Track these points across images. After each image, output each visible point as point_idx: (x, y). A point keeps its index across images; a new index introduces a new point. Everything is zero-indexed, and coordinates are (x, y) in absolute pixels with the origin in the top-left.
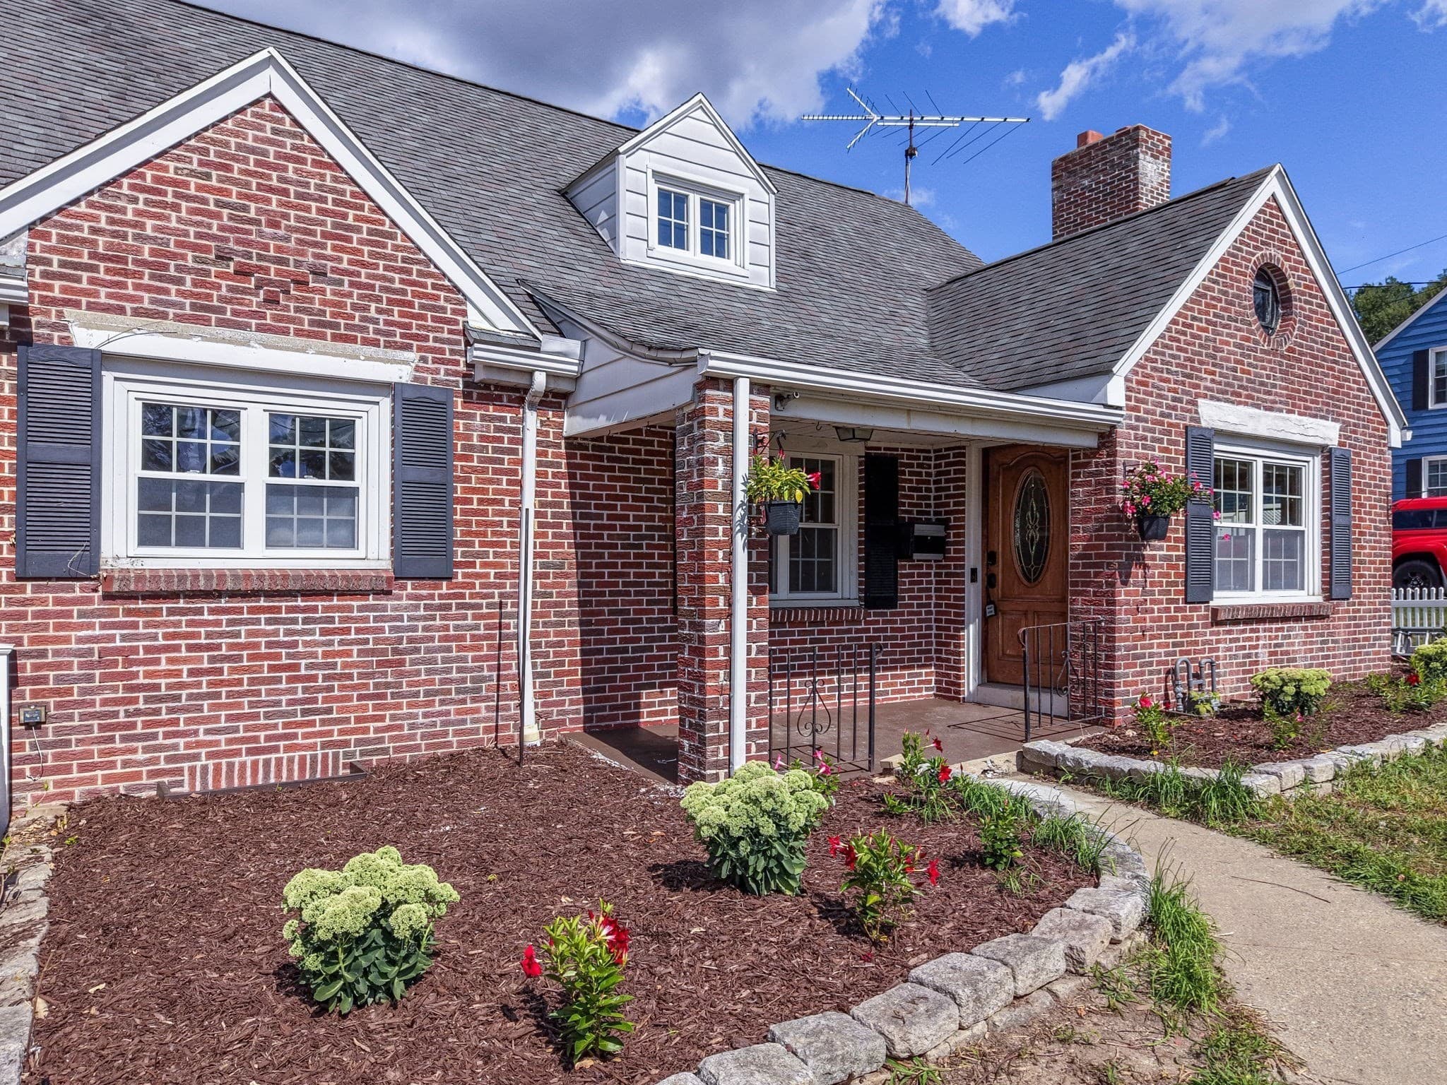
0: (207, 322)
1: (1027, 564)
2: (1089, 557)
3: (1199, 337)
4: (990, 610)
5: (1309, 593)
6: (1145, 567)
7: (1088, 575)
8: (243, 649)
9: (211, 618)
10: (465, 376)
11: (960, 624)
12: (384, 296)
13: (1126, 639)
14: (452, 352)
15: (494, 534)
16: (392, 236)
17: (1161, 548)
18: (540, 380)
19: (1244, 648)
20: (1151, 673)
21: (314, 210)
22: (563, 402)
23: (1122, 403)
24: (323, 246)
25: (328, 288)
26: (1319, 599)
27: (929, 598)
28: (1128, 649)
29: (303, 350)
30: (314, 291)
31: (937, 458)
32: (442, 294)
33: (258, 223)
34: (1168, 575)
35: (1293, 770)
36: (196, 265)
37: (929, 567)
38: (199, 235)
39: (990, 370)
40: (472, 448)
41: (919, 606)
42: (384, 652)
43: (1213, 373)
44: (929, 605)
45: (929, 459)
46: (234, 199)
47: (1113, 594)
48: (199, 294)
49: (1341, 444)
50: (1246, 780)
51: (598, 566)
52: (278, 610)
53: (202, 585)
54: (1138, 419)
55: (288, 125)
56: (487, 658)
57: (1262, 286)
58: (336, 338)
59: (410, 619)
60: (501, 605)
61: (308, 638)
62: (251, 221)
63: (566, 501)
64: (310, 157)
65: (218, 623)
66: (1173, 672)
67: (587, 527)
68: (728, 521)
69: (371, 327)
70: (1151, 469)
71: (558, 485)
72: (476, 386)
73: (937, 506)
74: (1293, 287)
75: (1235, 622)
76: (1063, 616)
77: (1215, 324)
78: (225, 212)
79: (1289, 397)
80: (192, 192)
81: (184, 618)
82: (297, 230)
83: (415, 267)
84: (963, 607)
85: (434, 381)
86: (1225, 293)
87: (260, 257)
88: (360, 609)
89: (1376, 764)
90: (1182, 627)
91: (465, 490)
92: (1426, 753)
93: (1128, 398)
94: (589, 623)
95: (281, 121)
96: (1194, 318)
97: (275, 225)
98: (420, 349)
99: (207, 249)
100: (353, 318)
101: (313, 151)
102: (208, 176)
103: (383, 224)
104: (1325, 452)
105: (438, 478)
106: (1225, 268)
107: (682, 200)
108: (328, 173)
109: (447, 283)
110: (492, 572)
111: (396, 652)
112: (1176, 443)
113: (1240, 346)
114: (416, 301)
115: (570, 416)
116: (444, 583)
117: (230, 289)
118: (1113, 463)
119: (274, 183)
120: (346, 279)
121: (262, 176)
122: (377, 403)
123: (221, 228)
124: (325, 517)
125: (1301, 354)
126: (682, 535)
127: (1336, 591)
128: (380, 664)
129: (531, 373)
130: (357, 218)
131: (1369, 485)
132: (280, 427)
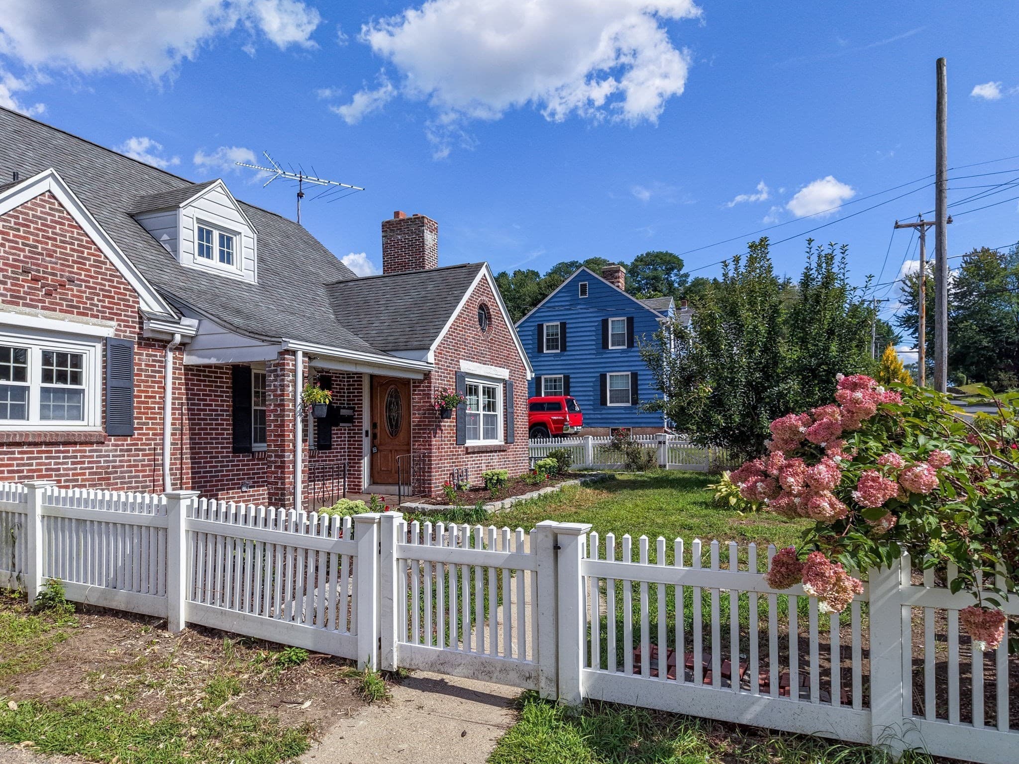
0: (18, 304)
1: (392, 428)
2: (420, 425)
3: (459, 334)
4: (375, 450)
5: (499, 441)
6: (442, 430)
7: (420, 433)
8: (35, 472)
9: (19, 456)
10: (138, 334)
11: (361, 457)
12: (101, 293)
13: (435, 460)
14: (133, 322)
15: (152, 413)
16: (105, 263)
17: (447, 422)
18: (177, 338)
19: (477, 464)
20: (444, 475)
21: (68, 249)
22: (183, 347)
23: (433, 361)
24: (72, 267)
25: (75, 288)
26: (503, 443)
27: (345, 445)
28: (436, 464)
29: (63, 320)
30: (68, 289)
31: (348, 378)
32: (128, 293)
33: (42, 254)
34: (450, 433)
35: (498, 504)
36: (13, 275)
37: (345, 430)
38: (14, 260)
39: (372, 339)
40: (141, 370)
41: (340, 448)
42: (101, 473)
43: (464, 349)
44: (345, 448)
45: (344, 378)
46: (31, 242)
47: (431, 441)
48: (14, 290)
49: (510, 378)
50: (484, 508)
51: (199, 429)
52: (51, 452)
53: (17, 439)
54: (439, 368)
55: (56, 206)
56: (148, 476)
57: (481, 312)
58: (79, 314)
59: (113, 456)
60: (155, 449)
61: (65, 466)
62: (39, 254)
63: (184, 397)
64: (67, 223)
65: (22, 459)
66: (452, 474)
67: (194, 410)
68: (294, 411)
69: (95, 308)
70: (445, 390)
71: (180, 389)
72: (144, 339)
73: (348, 400)
74: (492, 313)
75: (474, 453)
76: (409, 451)
77: (465, 329)
78: (27, 248)
79: (491, 359)
80: (11, 238)
81: (6, 456)
82: (60, 259)
83: (116, 279)
84: (362, 449)
85: (124, 336)
86: (468, 316)
87: (44, 272)
88: (90, 451)
89: (524, 502)
90: (455, 455)
91: (138, 391)
92: (539, 498)
93: (435, 360)
94: (195, 458)
95: (53, 204)
96: (458, 326)
97: (51, 256)
98: (118, 320)
99: (18, 267)
100: (86, 304)
101: (68, 220)
102: (19, 230)
103: (101, 257)
104: (503, 381)
105: (127, 385)
106: (468, 305)
107: (209, 233)
108: (75, 230)
109: (130, 287)
110: (151, 432)
111: (106, 473)
112: (452, 378)
113: (474, 338)
114: (116, 296)
115: (187, 355)
116: (129, 438)
117: (29, 287)
118: (430, 387)
119: (50, 235)
120: (83, 284)
121: (44, 231)
122: (94, 346)
123: (25, 257)
124: (66, 404)
125: (495, 341)
126: (270, 416)
127: (509, 440)
128: (99, 479)
129: (173, 335)
130: (89, 254)
131: (519, 395)
132: (47, 357)
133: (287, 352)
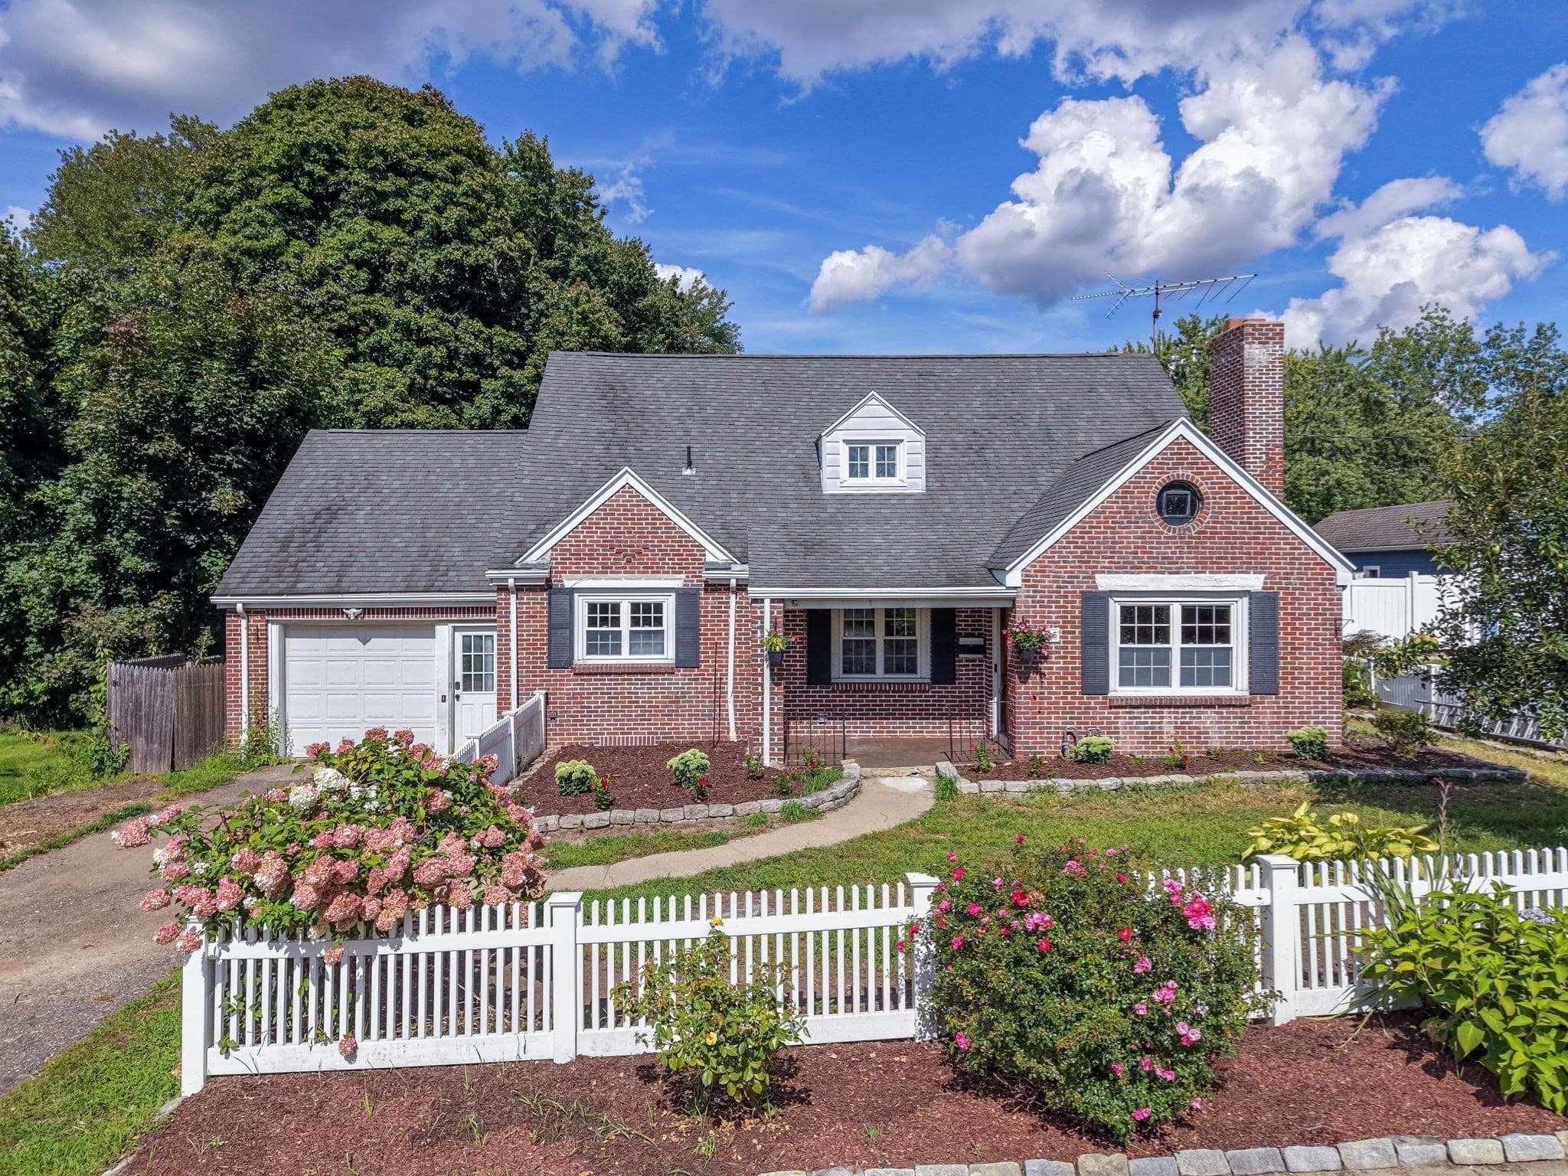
0: (606, 573)
3: (1096, 538)
5: (1237, 689)
9: (608, 682)
10: (705, 582)
12: (671, 553)
14: (700, 572)
16: (673, 529)
17: (1057, 663)
18: (733, 583)
21: (644, 524)
23: (1020, 584)
25: (650, 553)
26: (1246, 694)
29: (640, 579)
30: (644, 555)
32: (695, 549)
33: (624, 533)
34: (1064, 678)
36: (603, 553)
38: (604, 541)
40: (708, 612)
41: (973, 683)
43: (1111, 557)
46: (616, 525)
48: (604, 563)
49: (1266, 588)
52: (631, 680)
53: (607, 670)
54: (1036, 592)
55: (634, 493)
56: (714, 702)
58: (653, 572)
59: (682, 684)
60: (721, 679)
61: (642, 691)
62: (621, 533)
64: (642, 504)
65: (611, 685)
66: (1071, 734)
69: (667, 566)
74: (1205, 490)
75: (1133, 706)
77: (1113, 527)
78: (612, 531)
79: (1198, 563)
80: (601, 525)
81: (600, 682)
82: (638, 533)
83: (683, 540)
84: (992, 686)
85: (692, 585)
86: (1125, 508)
87: (625, 546)
88: (662, 680)
90: (1078, 708)
91: (705, 630)
93: (1026, 581)
95: (631, 492)
96: (1093, 527)
97: (631, 533)
98: (686, 573)
99: (607, 546)
100: (660, 564)
101: (643, 501)
102: (607, 519)
103: (671, 525)
105: (694, 626)
106: (1125, 492)
109: (697, 544)
110: (717, 664)
111: (676, 697)
112: (1073, 602)
113: (1141, 537)
114: (684, 553)
116: (696, 669)
117: (615, 559)
119: (630, 516)
120: (656, 548)
121: (626, 515)
122: (671, 595)
123: (611, 537)
124: (652, 642)
125: (1214, 533)
127: (1260, 689)
128: (670, 702)
129: (731, 579)
130: (661, 524)
132: (635, 608)
133: (755, 601)
